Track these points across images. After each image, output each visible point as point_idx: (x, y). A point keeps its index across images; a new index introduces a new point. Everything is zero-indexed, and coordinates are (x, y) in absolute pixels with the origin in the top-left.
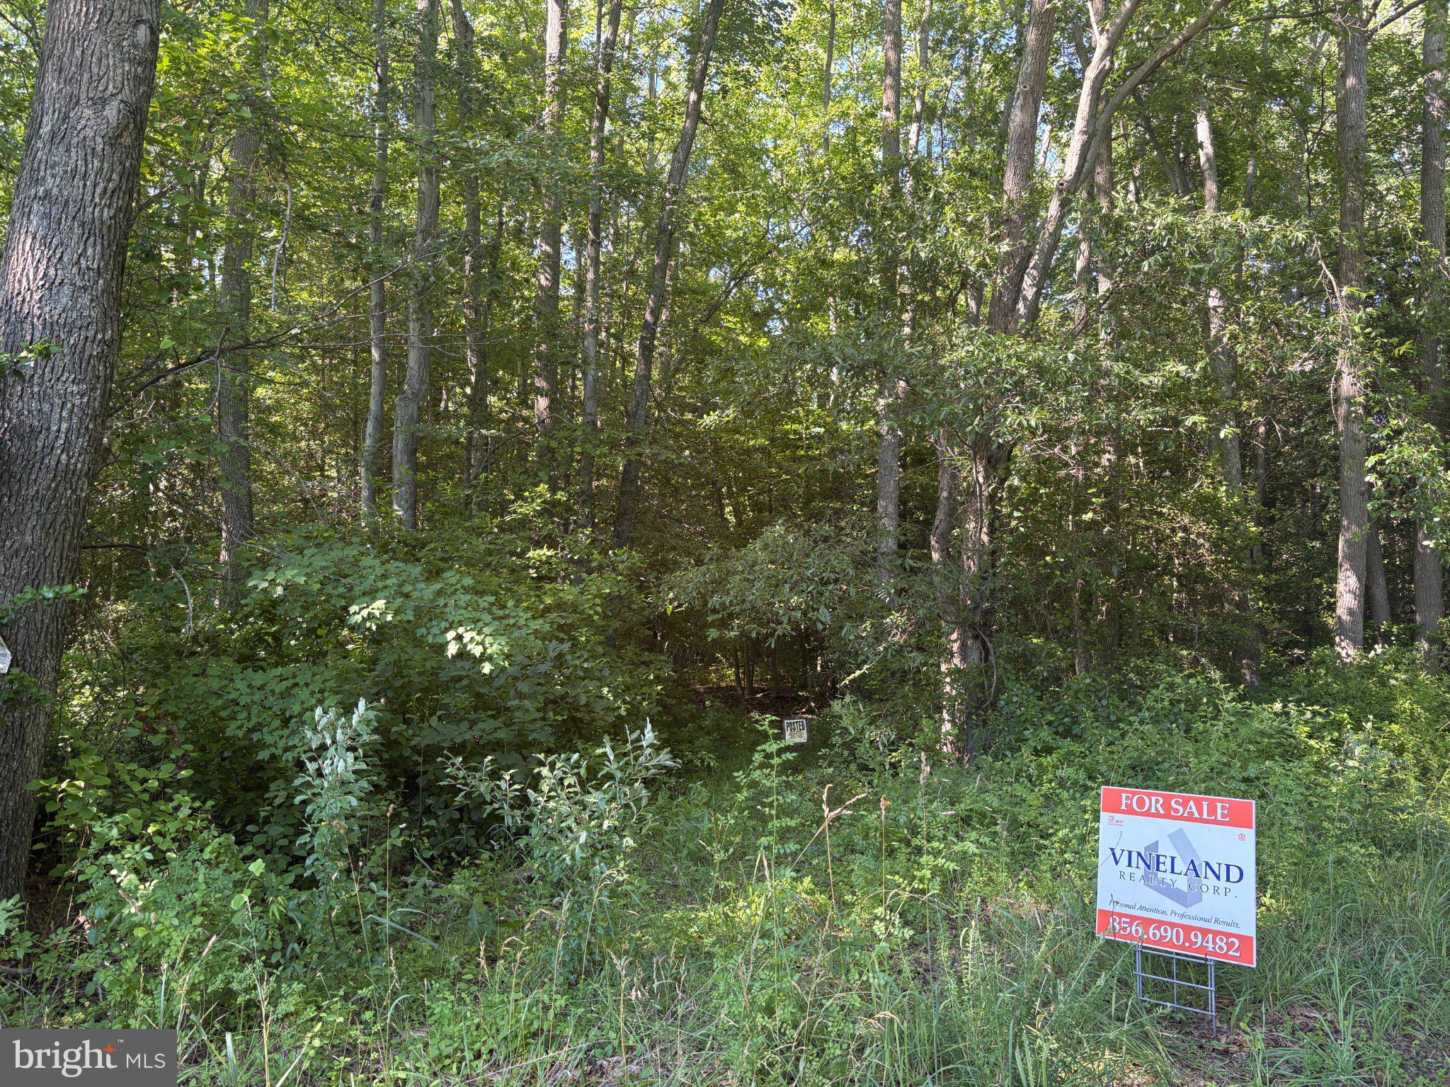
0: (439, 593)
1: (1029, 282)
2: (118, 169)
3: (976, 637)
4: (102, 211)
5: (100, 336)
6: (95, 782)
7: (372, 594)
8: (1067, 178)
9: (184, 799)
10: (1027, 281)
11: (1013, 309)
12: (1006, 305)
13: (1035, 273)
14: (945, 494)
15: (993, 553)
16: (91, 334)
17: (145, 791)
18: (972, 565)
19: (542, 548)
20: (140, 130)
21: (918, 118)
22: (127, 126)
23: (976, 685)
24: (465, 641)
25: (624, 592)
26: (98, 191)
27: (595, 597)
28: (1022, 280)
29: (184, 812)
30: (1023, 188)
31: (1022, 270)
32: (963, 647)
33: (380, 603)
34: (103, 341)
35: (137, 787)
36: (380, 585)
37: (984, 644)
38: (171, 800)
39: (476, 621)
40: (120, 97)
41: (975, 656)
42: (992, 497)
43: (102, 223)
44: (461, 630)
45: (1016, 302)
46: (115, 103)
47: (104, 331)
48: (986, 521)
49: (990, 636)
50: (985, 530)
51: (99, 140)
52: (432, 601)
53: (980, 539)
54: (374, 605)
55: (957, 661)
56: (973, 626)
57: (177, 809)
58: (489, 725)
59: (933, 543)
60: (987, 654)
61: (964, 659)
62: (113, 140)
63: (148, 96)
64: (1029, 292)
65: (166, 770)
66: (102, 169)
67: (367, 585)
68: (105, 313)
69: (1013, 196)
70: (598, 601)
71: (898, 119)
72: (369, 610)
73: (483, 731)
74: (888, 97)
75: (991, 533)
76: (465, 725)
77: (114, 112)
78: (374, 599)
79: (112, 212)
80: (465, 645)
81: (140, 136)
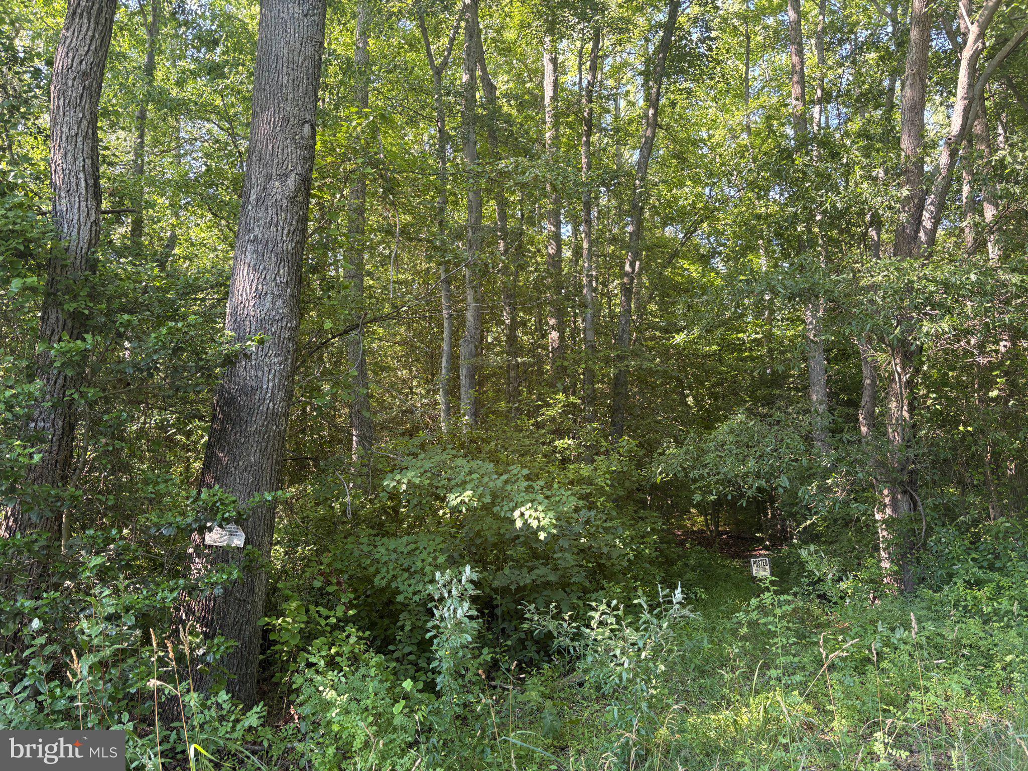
0: (506, 482)
1: (928, 216)
2: (296, 217)
3: (905, 492)
4: (287, 245)
5: (289, 325)
6: (297, 619)
7: (463, 485)
8: (954, 133)
9: (351, 629)
10: (926, 215)
11: (916, 237)
12: (908, 235)
13: (932, 208)
14: (868, 381)
15: (914, 426)
16: (284, 324)
17: (327, 625)
18: (896, 437)
19: (564, 438)
20: (308, 190)
21: (820, 101)
22: (300, 189)
23: (909, 531)
24: (526, 517)
25: (625, 469)
26: (285, 232)
27: (605, 473)
28: (921, 215)
29: (353, 640)
30: (918, 146)
31: (920, 207)
32: (894, 501)
33: (469, 493)
34: (291, 328)
35: (323, 622)
36: (468, 479)
37: (911, 496)
38: (344, 631)
39: (532, 501)
40: (295, 172)
41: (904, 506)
42: (910, 384)
43: (288, 253)
44: (523, 509)
45: (917, 231)
46: (293, 176)
47: (291, 321)
48: (906, 402)
49: (915, 491)
50: (905, 408)
51: (285, 201)
52: (502, 488)
53: (902, 415)
54: (465, 494)
55: (889, 511)
56: (902, 484)
57: (348, 636)
58: (541, 571)
59: (861, 419)
60: (915, 505)
61: (895, 510)
62: (292, 200)
63: (311, 169)
64: (927, 223)
65: (340, 611)
66: (286, 218)
67: (459, 480)
68: (291, 310)
69: (909, 152)
70: (608, 476)
71: (804, 105)
72: (461, 498)
73: (538, 576)
74: (796, 90)
75: (911, 409)
76: (525, 570)
77: (293, 182)
78: (465, 490)
79: (294, 245)
80: (527, 520)
81: (308, 195)
